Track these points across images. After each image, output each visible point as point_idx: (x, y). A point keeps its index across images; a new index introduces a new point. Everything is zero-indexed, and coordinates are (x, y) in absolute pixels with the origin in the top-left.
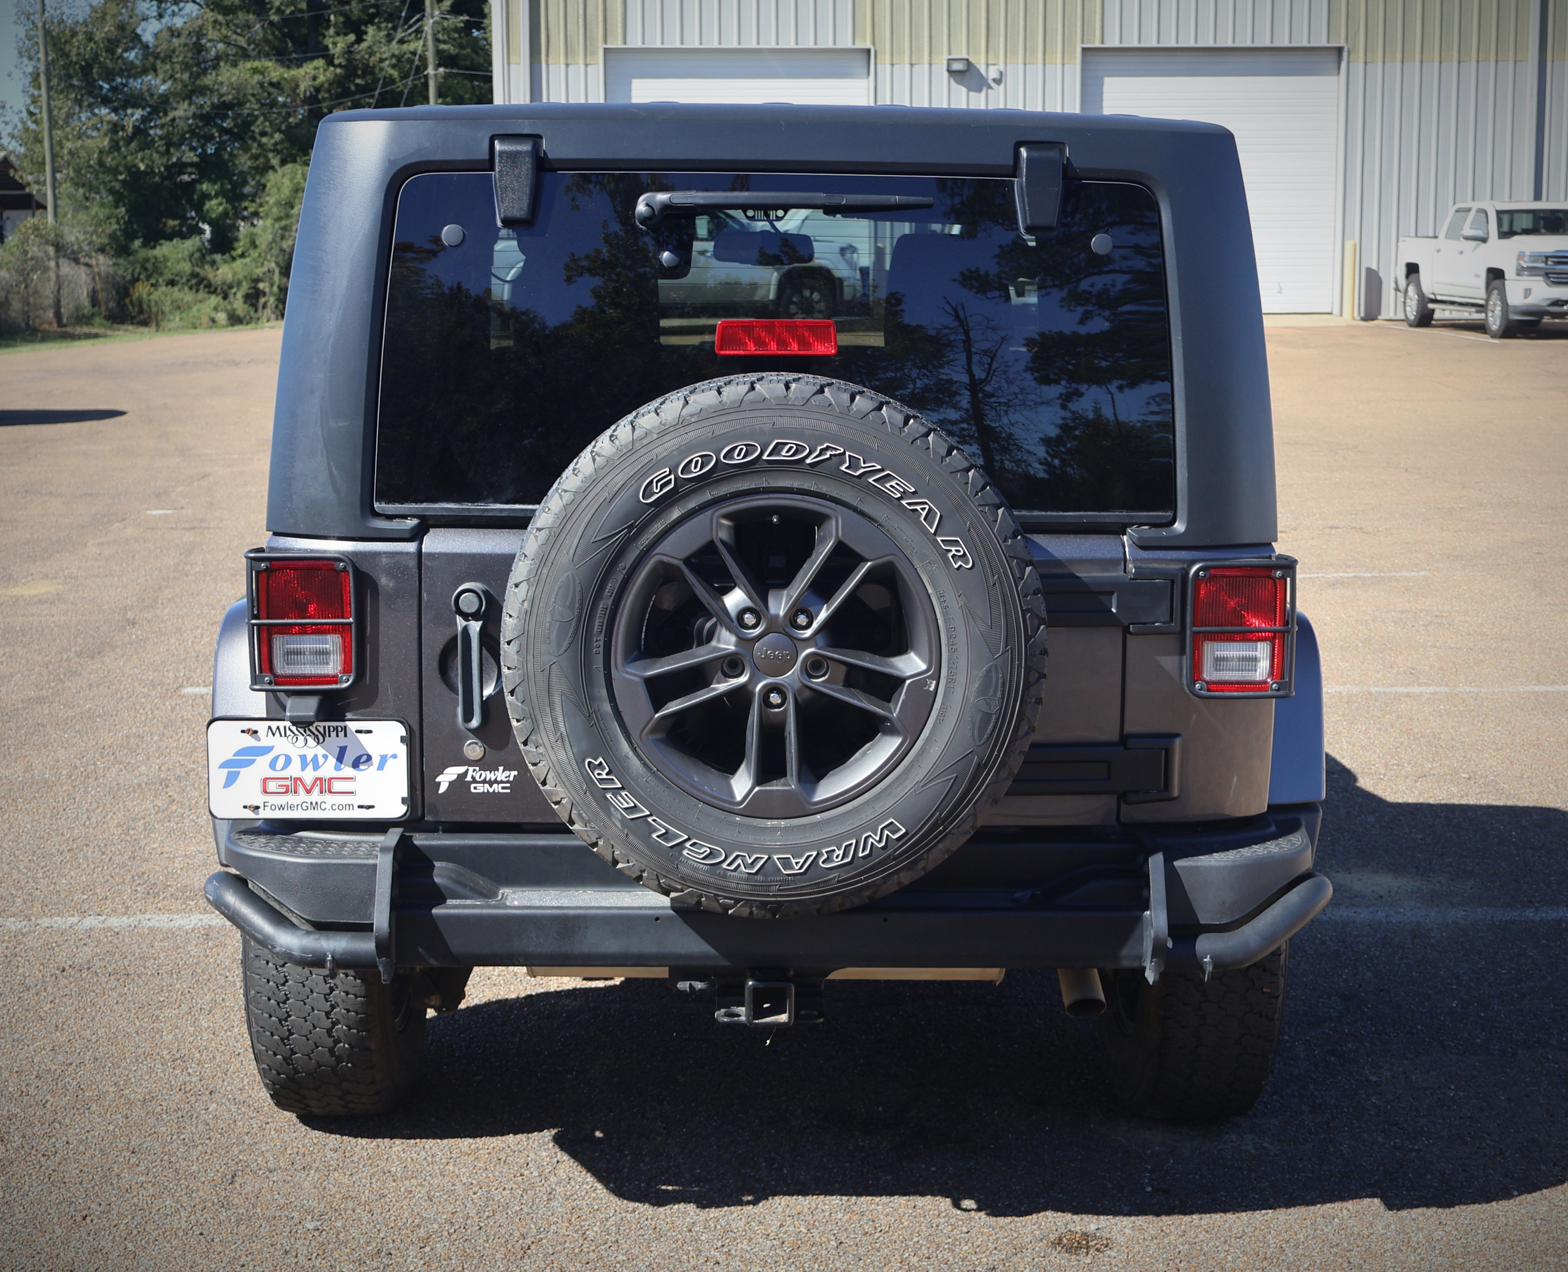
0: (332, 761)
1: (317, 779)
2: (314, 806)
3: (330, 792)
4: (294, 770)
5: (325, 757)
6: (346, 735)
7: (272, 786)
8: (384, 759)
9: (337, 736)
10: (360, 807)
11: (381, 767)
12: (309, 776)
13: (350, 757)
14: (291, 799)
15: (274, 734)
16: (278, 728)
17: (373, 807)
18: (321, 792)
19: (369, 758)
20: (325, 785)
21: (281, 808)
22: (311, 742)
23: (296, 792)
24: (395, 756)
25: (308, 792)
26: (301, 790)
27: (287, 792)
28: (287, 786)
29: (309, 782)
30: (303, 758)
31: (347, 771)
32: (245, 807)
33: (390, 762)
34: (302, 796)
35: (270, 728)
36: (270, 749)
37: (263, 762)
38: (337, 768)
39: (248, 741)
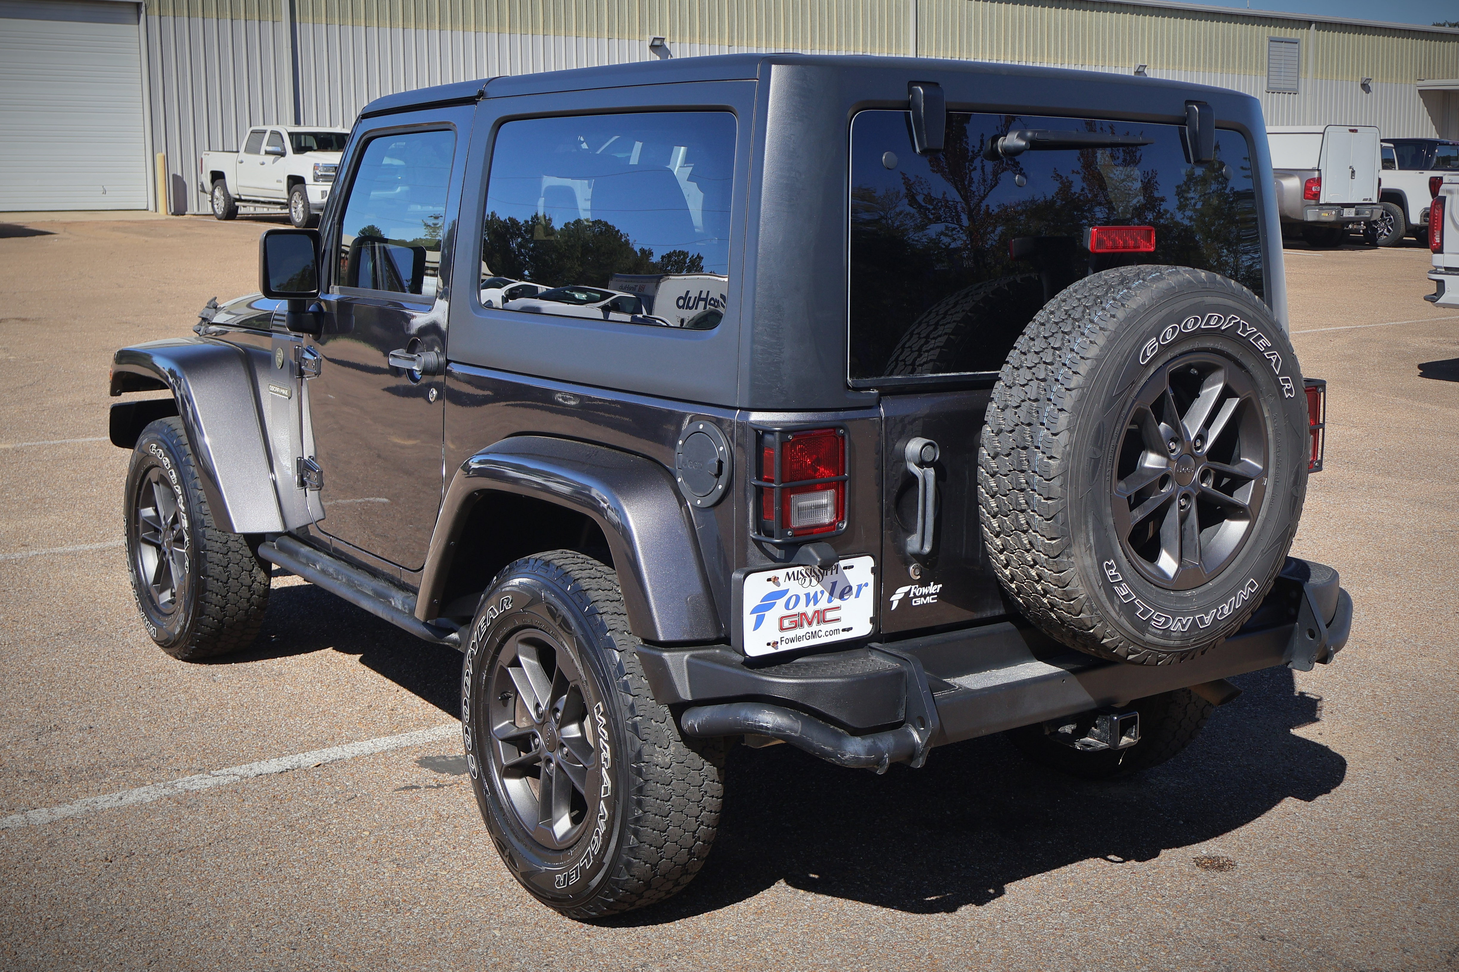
0: (826, 594)
1: (816, 612)
2: (814, 635)
3: (825, 621)
4: (801, 608)
5: (822, 592)
6: (837, 573)
7: (786, 623)
8: (860, 587)
9: (832, 574)
10: (844, 630)
11: (857, 596)
12: (810, 610)
13: (838, 591)
14: (800, 632)
15: (789, 579)
16: (793, 573)
17: (851, 629)
18: (818, 623)
19: (851, 588)
20: (820, 617)
21: (792, 640)
22: (814, 582)
23: (801, 626)
24: (866, 585)
25: (810, 624)
26: (805, 624)
27: (795, 627)
28: (796, 621)
29: (810, 615)
30: (807, 595)
31: (836, 602)
32: (769, 644)
33: (864, 589)
34: (806, 629)
35: (788, 574)
36: (786, 592)
37: (781, 602)
38: (830, 601)
39: (772, 588)
